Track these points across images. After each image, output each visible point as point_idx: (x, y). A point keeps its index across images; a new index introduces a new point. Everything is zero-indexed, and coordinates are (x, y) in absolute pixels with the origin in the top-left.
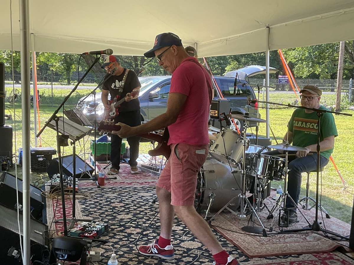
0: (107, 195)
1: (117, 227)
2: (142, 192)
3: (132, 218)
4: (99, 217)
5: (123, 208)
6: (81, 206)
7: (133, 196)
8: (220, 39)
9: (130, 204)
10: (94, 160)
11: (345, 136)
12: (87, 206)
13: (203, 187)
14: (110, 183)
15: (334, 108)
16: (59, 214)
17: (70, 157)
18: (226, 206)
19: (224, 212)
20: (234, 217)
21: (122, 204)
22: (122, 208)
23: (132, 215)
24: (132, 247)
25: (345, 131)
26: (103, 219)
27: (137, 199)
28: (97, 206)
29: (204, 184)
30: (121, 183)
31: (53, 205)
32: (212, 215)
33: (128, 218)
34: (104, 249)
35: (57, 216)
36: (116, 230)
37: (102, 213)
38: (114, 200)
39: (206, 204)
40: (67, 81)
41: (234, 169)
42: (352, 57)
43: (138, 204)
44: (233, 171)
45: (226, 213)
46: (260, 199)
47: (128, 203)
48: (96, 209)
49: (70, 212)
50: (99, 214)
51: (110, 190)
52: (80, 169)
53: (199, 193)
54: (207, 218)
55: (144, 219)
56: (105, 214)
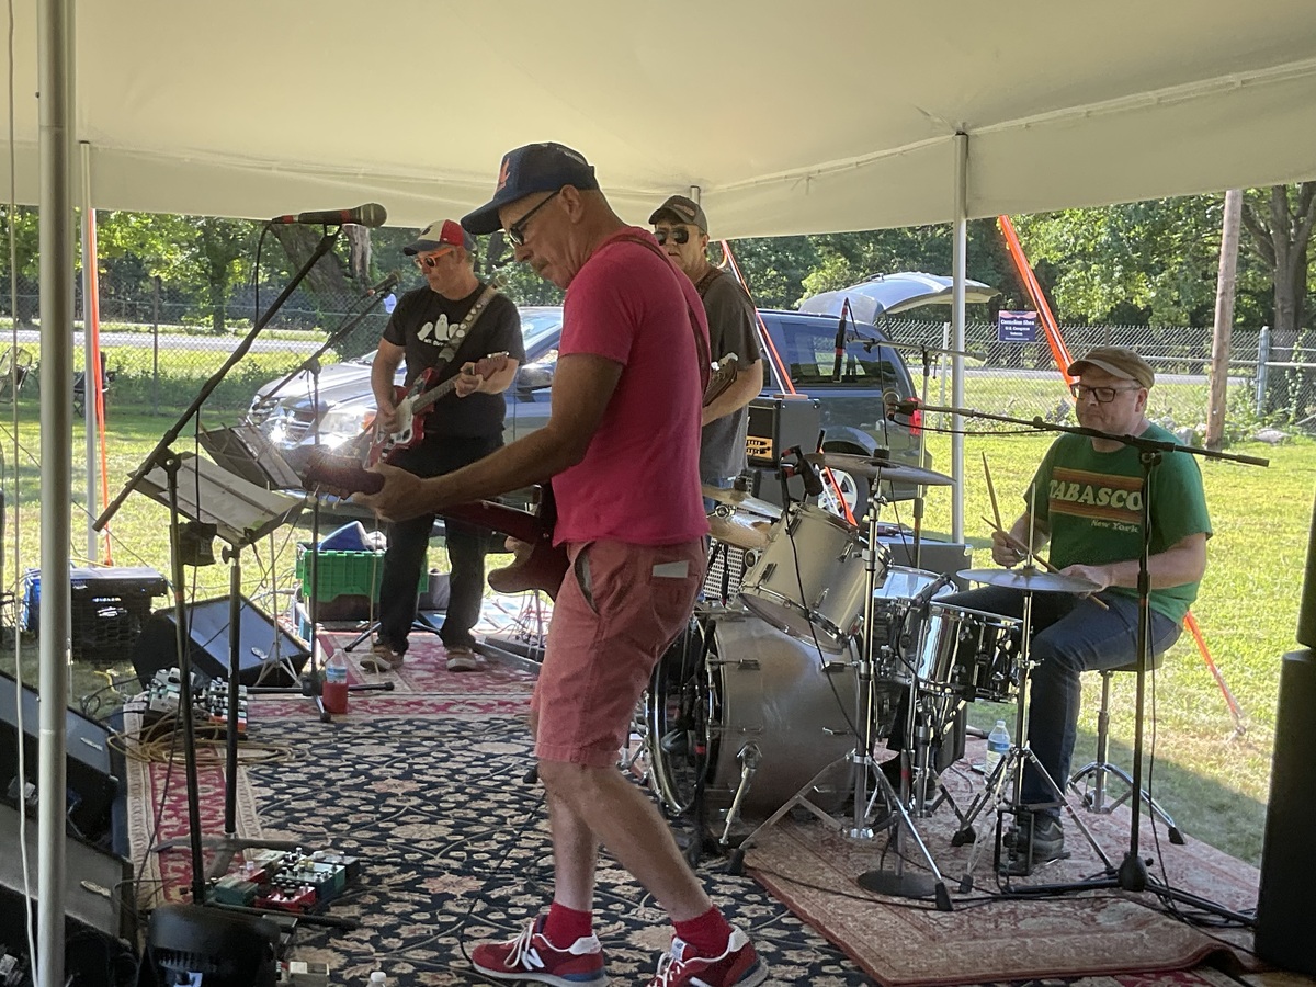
0: (356, 751)
1: (392, 869)
2: (487, 738)
3: (449, 838)
4: (325, 830)
5: (415, 801)
6: (256, 788)
7: (453, 756)
8: (783, 174)
9: (442, 785)
10: (308, 619)
11: (1241, 540)
12: (281, 791)
13: (716, 723)
14: (367, 704)
15: (1200, 434)
16: (175, 819)
17: (220, 605)
18: (800, 797)
19: (793, 818)
20: (831, 835)
21: (411, 786)
22: (412, 798)
23: (449, 826)
24: (449, 947)
25: (1240, 519)
26: (342, 840)
27: (469, 765)
28: (317, 790)
29: (718, 712)
30: (408, 705)
31: (154, 788)
32: (749, 829)
33: (433, 836)
34: (342, 952)
35: (167, 827)
36: (386, 880)
37: (338, 819)
38: (384, 769)
39: (728, 788)
40: (214, 319)
41: (830, 659)
42: (1270, 248)
43: (472, 784)
44: (827, 664)
45: (799, 821)
46: (928, 770)
47: (434, 779)
48: (313, 804)
49: (218, 812)
50: (325, 820)
51: (369, 729)
52: (258, 652)
53: (699, 745)
54: (729, 838)
55: (494, 842)
56: (346, 822)
